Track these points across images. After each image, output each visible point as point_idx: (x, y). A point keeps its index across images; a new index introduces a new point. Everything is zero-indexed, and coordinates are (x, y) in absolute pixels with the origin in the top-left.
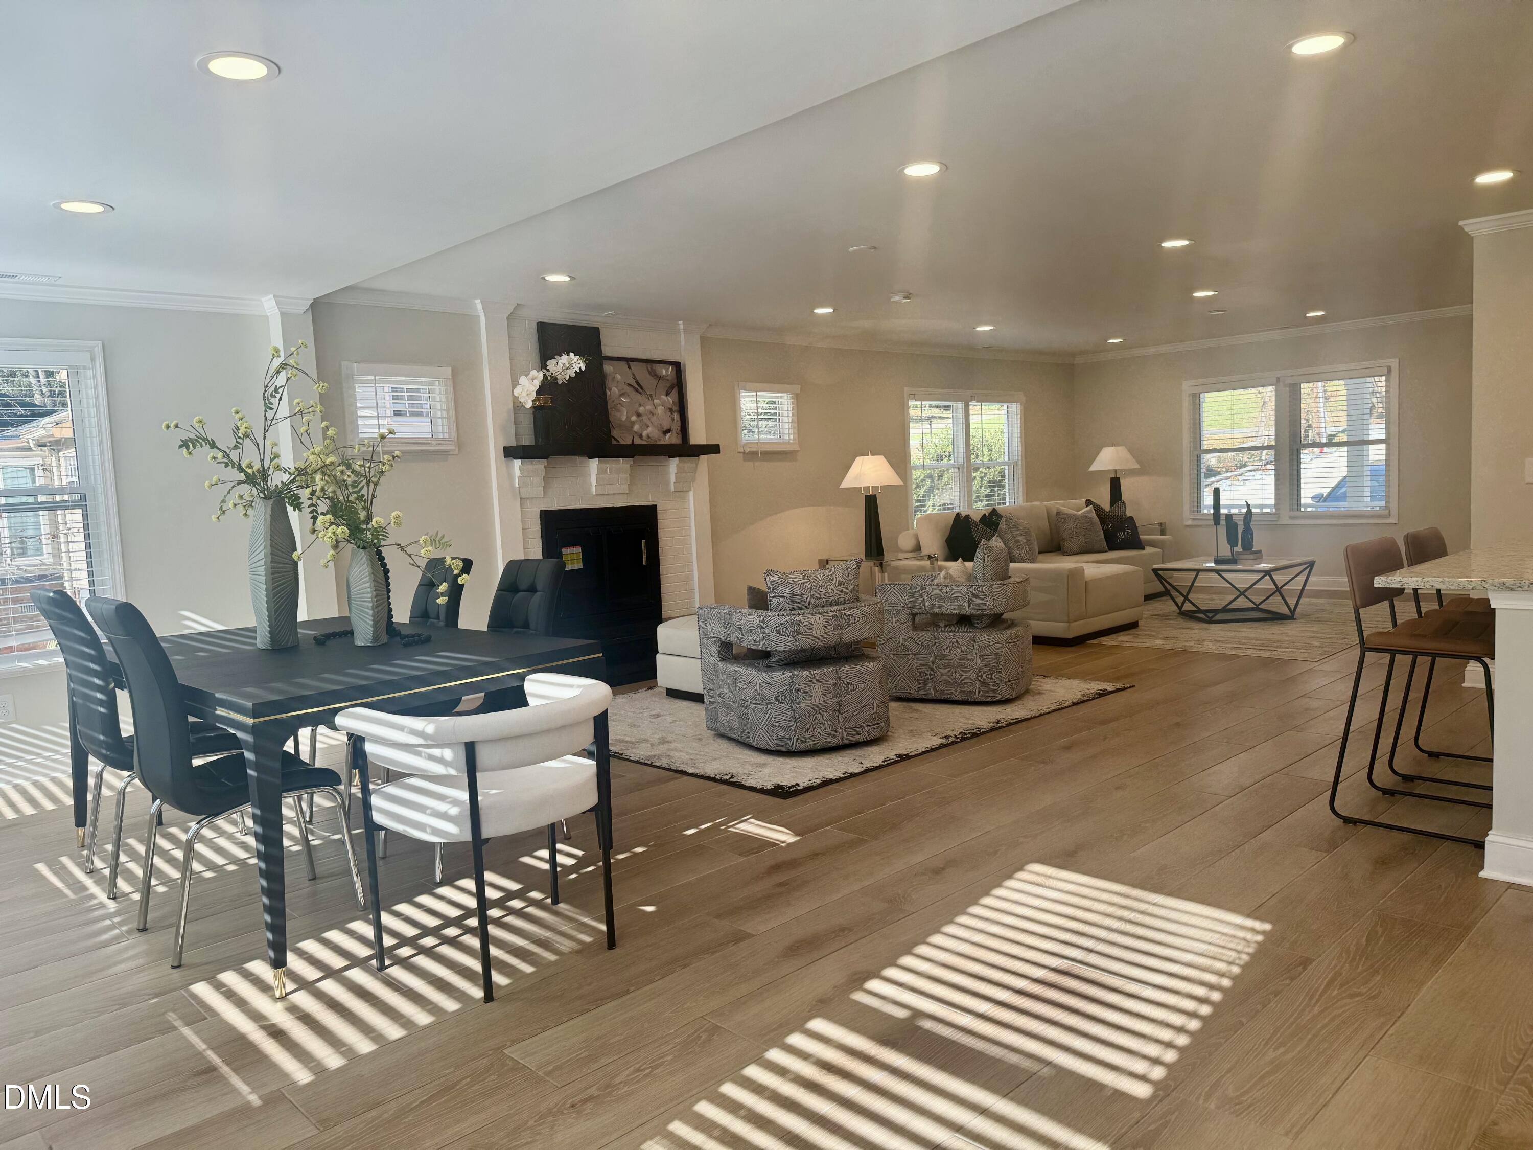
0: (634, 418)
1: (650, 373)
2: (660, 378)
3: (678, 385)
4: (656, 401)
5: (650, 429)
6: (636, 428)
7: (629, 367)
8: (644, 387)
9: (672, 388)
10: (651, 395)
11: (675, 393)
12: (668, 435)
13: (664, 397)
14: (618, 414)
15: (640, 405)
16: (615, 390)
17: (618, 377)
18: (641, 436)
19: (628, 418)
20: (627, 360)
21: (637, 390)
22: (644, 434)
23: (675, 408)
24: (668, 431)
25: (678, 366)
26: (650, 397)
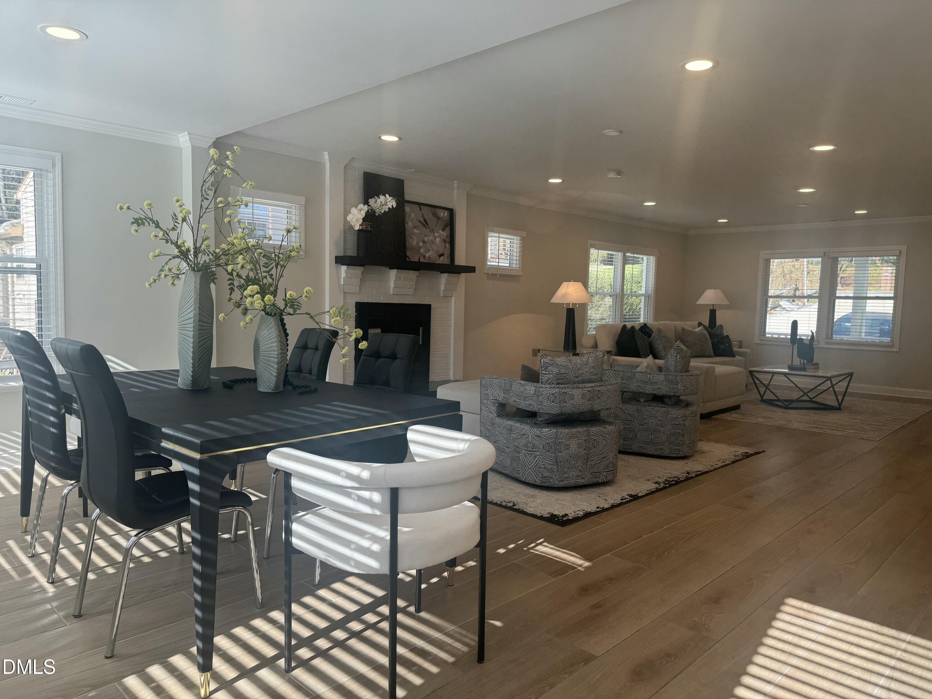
0: (421, 244)
1: (433, 215)
2: (439, 218)
3: (451, 224)
4: (436, 234)
5: (431, 253)
6: (422, 251)
7: (420, 209)
8: (429, 224)
9: (446, 226)
10: (433, 230)
11: (448, 229)
12: (442, 258)
13: (441, 232)
14: (411, 240)
15: (426, 236)
16: (410, 224)
17: (413, 215)
18: (424, 257)
19: (418, 243)
20: (420, 204)
21: (424, 226)
22: (427, 255)
23: (448, 240)
24: (442, 255)
25: (451, 212)
26: (432, 231)
